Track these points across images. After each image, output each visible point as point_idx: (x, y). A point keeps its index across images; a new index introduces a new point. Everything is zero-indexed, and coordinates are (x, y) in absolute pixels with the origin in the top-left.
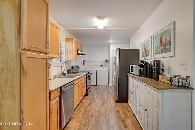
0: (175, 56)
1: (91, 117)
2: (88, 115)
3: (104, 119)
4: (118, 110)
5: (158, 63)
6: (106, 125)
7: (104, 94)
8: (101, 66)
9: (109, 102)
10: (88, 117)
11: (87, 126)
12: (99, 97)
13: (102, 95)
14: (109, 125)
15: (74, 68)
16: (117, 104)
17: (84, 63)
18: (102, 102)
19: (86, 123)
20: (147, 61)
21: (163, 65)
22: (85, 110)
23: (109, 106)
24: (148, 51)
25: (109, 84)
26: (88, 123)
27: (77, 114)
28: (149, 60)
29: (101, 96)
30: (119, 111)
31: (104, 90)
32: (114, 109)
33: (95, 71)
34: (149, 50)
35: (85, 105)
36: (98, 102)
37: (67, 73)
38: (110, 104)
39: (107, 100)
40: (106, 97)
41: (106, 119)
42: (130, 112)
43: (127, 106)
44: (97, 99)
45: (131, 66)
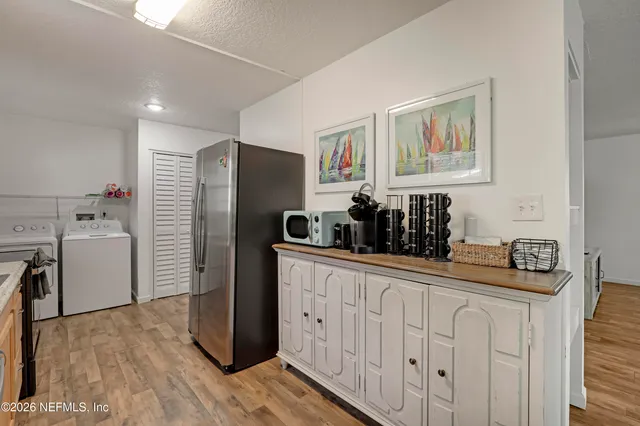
0: (492, 182)
4: (260, 406)
7: (138, 354)
8: (80, 217)
9: (192, 385)
12: (121, 378)
13: (131, 359)
16: (234, 378)
18: (156, 398)
23: (209, 406)
24: (356, 161)
25: (134, 298)
29: (126, 368)
30: (264, 411)
31: (120, 330)
32: (239, 409)
33: (50, 244)
34: (364, 157)
36: (129, 406)
38: (204, 388)
39: (174, 380)
40: (160, 364)
42: (304, 393)
43: (274, 373)
44: (117, 393)
45: (287, 214)
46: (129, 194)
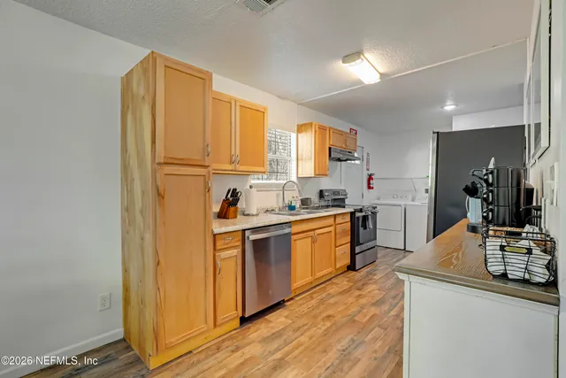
1: (323, 319)
2: (320, 313)
3: (350, 337)
6: (344, 351)
8: (427, 191)
10: (315, 317)
11: (299, 333)
14: (349, 353)
15: (326, 194)
17: (369, 183)
18: (381, 296)
19: (304, 325)
22: (322, 301)
26: (306, 327)
27: (301, 302)
33: (400, 206)
35: (331, 291)
36: (370, 292)
37: (298, 206)
41: (355, 338)
44: (374, 286)
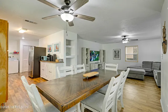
5: (55, 55)
20: (51, 54)
21: (57, 56)
25: (19, 72)
28: (52, 54)
34: (52, 49)
45: (42, 56)
46: (18, 53)
